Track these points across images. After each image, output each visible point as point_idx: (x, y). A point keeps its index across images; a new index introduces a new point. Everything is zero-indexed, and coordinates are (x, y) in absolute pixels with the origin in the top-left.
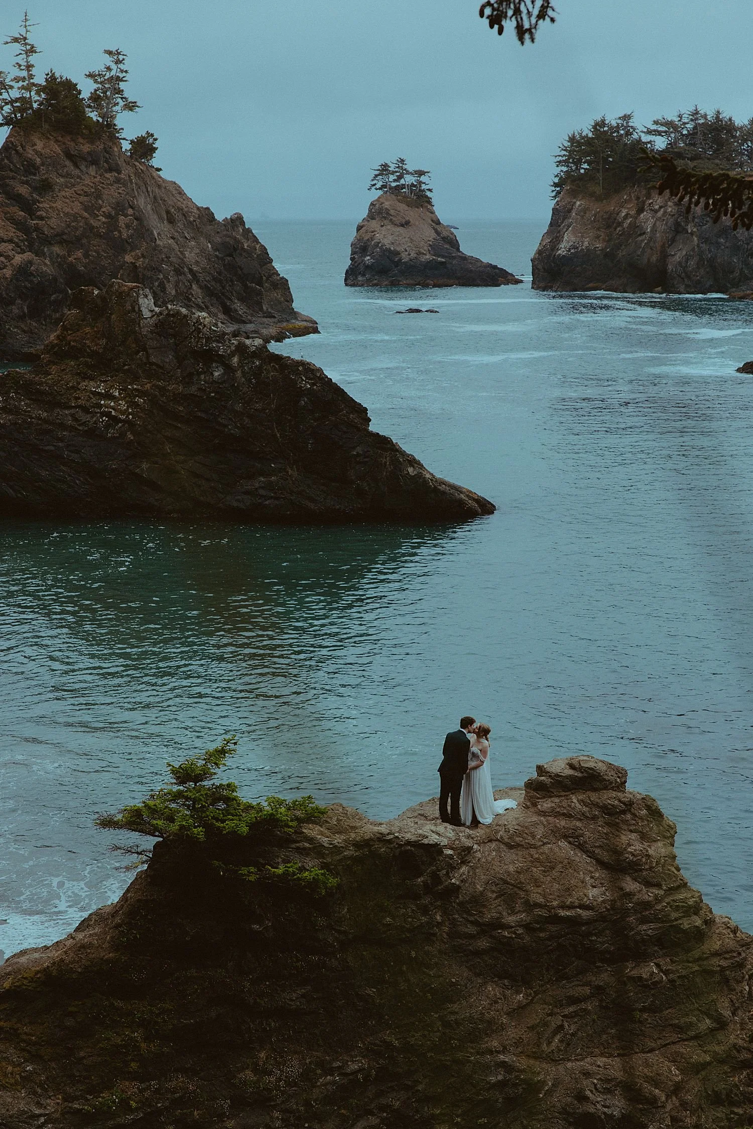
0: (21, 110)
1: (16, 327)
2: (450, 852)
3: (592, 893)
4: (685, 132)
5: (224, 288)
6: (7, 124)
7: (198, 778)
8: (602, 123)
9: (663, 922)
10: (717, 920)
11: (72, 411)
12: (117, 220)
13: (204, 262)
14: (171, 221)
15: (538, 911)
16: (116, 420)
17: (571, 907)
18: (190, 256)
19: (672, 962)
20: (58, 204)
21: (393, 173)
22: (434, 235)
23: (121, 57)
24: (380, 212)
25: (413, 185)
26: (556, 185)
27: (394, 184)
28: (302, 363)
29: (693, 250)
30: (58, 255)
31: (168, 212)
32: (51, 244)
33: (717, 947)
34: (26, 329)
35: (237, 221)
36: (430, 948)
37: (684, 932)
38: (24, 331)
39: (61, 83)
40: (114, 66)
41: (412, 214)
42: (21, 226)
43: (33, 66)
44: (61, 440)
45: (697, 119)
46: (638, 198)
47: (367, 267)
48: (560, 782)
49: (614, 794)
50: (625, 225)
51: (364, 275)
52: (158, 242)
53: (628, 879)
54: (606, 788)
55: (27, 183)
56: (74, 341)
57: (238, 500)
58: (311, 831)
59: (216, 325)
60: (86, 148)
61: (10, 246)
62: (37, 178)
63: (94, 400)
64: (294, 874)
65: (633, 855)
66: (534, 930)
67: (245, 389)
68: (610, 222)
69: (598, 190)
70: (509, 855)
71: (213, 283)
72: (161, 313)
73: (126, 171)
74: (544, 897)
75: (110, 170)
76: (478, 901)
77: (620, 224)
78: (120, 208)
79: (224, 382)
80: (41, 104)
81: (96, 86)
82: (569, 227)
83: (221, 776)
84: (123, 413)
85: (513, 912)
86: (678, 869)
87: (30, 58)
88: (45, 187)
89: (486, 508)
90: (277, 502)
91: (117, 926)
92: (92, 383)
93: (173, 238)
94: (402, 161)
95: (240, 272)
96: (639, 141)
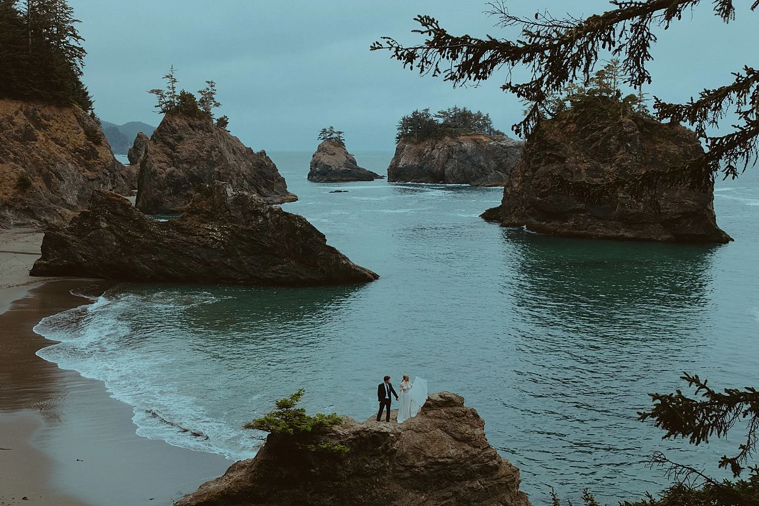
0: (170, 106)
1: (167, 199)
2: (392, 435)
3: (452, 451)
4: (451, 116)
5: (257, 182)
6: (164, 112)
7: (287, 407)
8: (417, 112)
9: (482, 463)
10: (503, 461)
11: (197, 237)
12: (211, 153)
13: (249, 171)
14: (234, 153)
15: (429, 460)
16: (217, 241)
17: (443, 458)
18: (243, 168)
19: (486, 480)
20: (186, 146)
21: (328, 132)
22: (346, 159)
23: (213, 84)
24: (323, 149)
25: (336, 138)
26: (397, 138)
27: (328, 137)
28: (297, 216)
29: (456, 165)
30: (186, 168)
31: (233, 150)
32: (182, 163)
33: (504, 473)
34: (171, 200)
35: (263, 153)
36: (385, 477)
37: (491, 467)
38: (171, 201)
39: (187, 95)
40: (210, 88)
41: (336, 150)
42: (169, 156)
43: (175, 88)
44: (192, 249)
45: (456, 111)
46: (432, 144)
47: (318, 172)
48: (436, 403)
49: (459, 408)
50: (427, 155)
51: (316, 176)
52: (229, 162)
53: (467, 444)
54: (456, 406)
55: (172, 137)
56: (198, 207)
57: (269, 275)
58: (336, 428)
59: (260, 200)
60: (198, 122)
61: (165, 164)
62: (177, 135)
63: (207, 232)
64: (331, 448)
65: (468, 434)
66: (428, 468)
67: (273, 227)
68: (420, 154)
69: (415, 140)
70: (417, 436)
71: (253, 180)
72: (236, 195)
73: (215, 132)
74: (432, 454)
75: (209, 132)
76: (404, 456)
77: (424, 154)
78: (213, 148)
79: (264, 224)
80: (179, 103)
81: (202, 96)
82: (403, 155)
83: (298, 406)
84: (219, 237)
85: (419, 461)
86: (486, 440)
87: (174, 85)
88: (180, 139)
89: (376, 277)
90: (286, 276)
91: (253, 471)
92: (206, 225)
93: (235, 161)
94: (332, 127)
95: (264, 175)
96: (432, 120)
